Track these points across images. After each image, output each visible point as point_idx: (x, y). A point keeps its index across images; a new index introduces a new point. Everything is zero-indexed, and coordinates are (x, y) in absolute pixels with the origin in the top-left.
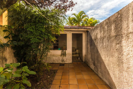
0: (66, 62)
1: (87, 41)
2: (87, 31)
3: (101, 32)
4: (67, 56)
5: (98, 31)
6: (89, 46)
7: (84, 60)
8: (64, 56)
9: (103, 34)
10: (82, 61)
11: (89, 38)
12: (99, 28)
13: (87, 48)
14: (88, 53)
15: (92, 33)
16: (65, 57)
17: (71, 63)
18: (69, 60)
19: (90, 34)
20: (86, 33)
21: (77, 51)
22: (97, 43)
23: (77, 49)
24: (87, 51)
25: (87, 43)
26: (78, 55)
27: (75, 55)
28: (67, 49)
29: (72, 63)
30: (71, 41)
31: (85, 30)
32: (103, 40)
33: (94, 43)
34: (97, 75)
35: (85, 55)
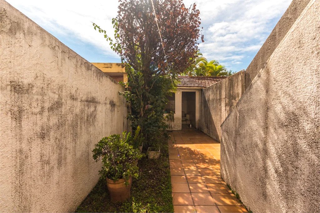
0: (174, 129)
1: (201, 102)
2: (202, 90)
3: (212, 94)
4: (175, 121)
5: (210, 92)
6: (203, 107)
7: (197, 127)
8: (171, 121)
9: (214, 96)
10: (195, 128)
11: (203, 99)
12: (211, 90)
13: (201, 111)
14: (202, 117)
15: (206, 94)
16: (172, 123)
17: (180, 130)
18: (178, 126)
19: (204, 94)
20: (200, 91)
21: (188, 116)
22: (210, 104)
23: (188, 114)
24: (201, 114)
25: (201, 105)
26: (188, 122)
27: (185, 123)
28: (176, 112)
29: (182, 130)
30: (181, 102)
31: (199, 88)
32: (213, 101)
33: (208, 104)
34: (210, 136)
35: (199, 120)
